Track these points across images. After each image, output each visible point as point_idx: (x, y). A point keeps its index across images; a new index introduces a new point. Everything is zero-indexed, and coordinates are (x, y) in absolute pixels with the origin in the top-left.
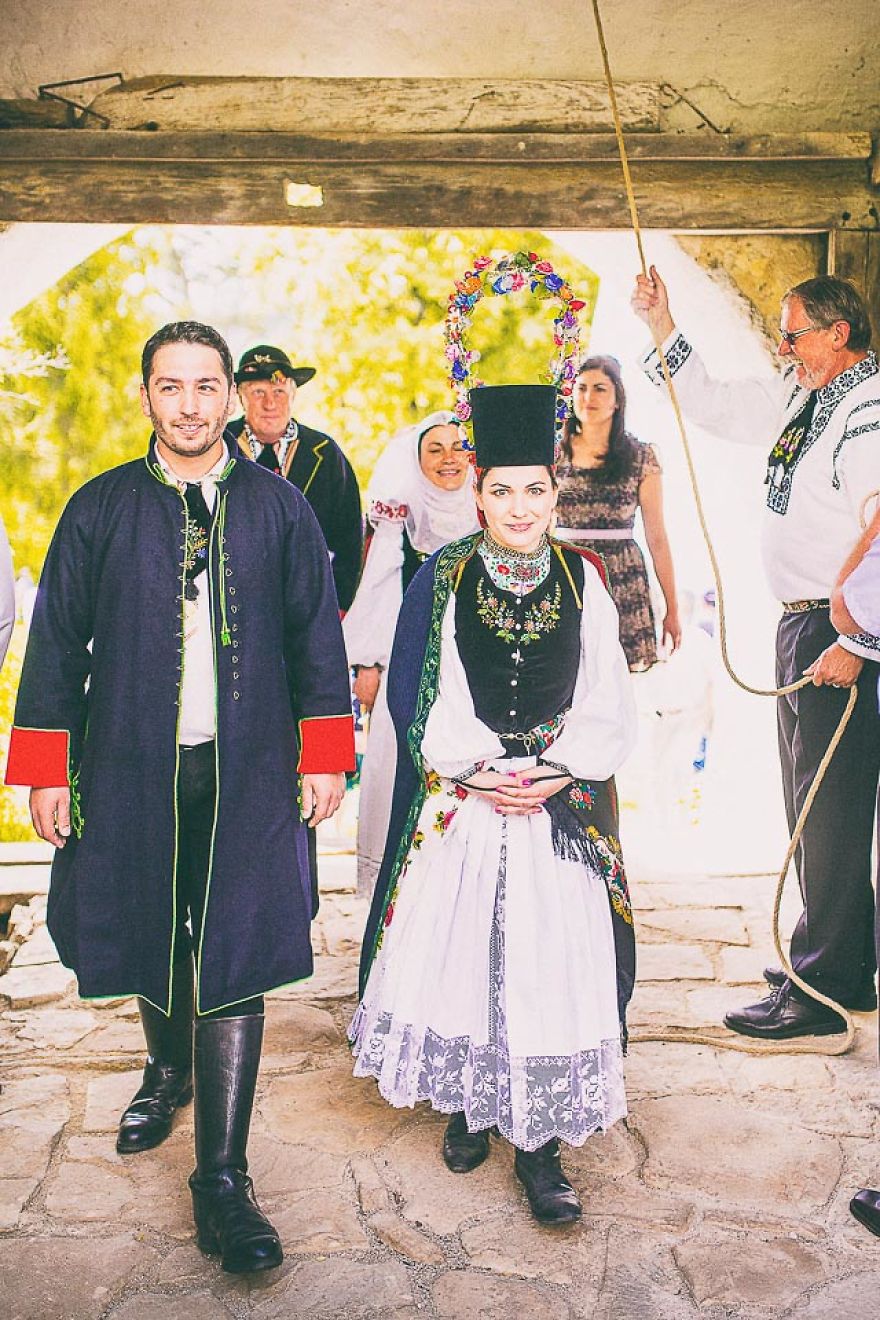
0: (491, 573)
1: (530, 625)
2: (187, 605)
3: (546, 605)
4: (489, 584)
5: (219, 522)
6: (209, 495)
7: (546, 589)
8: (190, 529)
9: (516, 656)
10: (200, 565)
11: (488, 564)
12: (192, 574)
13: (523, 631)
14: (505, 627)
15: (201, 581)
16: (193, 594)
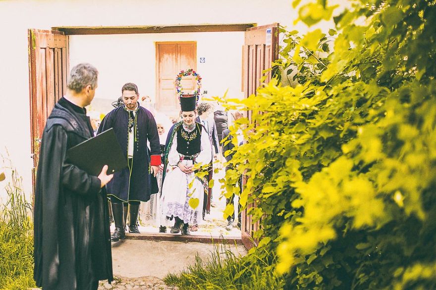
0: (184, 128)
1: (191, 138)
2: (129, 133)
3: (194, 134)
4: (184, 130)
5: (136, 119)
6: (134, 114)
7: (194, 131)
8: (131, 119)
9: (188, 143)
10: (132, 126)
11: (184, 127)
12: (130, 128)
13: (189, 138)
14: (186, 137)
15: (132, 129)
16: (131, 131)
